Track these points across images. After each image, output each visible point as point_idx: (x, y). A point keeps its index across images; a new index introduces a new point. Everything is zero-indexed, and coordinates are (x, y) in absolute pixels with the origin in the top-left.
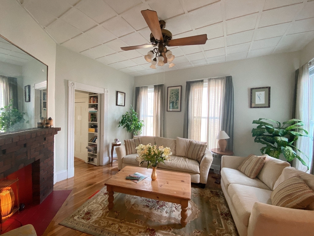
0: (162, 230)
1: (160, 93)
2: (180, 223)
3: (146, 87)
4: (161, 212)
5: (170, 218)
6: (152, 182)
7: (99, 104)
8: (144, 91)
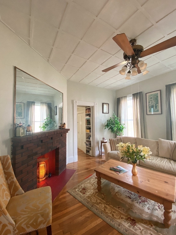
0: (143, 224)
1: (138, 100)
2: (163, 222)
3: (126, 97)
4: (143, 207)
5: (151, 215)
6: (132, 177)
7: (91, 113)
8: (123, 100)
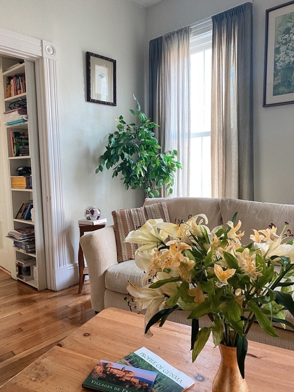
3: (184, 32)
